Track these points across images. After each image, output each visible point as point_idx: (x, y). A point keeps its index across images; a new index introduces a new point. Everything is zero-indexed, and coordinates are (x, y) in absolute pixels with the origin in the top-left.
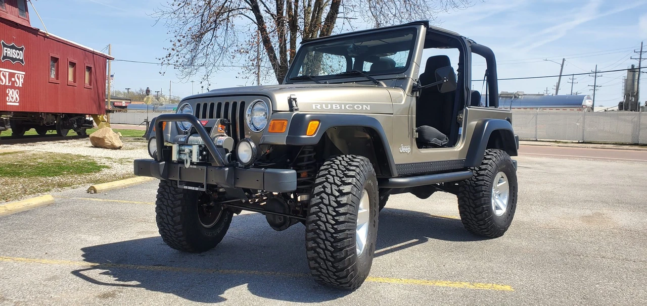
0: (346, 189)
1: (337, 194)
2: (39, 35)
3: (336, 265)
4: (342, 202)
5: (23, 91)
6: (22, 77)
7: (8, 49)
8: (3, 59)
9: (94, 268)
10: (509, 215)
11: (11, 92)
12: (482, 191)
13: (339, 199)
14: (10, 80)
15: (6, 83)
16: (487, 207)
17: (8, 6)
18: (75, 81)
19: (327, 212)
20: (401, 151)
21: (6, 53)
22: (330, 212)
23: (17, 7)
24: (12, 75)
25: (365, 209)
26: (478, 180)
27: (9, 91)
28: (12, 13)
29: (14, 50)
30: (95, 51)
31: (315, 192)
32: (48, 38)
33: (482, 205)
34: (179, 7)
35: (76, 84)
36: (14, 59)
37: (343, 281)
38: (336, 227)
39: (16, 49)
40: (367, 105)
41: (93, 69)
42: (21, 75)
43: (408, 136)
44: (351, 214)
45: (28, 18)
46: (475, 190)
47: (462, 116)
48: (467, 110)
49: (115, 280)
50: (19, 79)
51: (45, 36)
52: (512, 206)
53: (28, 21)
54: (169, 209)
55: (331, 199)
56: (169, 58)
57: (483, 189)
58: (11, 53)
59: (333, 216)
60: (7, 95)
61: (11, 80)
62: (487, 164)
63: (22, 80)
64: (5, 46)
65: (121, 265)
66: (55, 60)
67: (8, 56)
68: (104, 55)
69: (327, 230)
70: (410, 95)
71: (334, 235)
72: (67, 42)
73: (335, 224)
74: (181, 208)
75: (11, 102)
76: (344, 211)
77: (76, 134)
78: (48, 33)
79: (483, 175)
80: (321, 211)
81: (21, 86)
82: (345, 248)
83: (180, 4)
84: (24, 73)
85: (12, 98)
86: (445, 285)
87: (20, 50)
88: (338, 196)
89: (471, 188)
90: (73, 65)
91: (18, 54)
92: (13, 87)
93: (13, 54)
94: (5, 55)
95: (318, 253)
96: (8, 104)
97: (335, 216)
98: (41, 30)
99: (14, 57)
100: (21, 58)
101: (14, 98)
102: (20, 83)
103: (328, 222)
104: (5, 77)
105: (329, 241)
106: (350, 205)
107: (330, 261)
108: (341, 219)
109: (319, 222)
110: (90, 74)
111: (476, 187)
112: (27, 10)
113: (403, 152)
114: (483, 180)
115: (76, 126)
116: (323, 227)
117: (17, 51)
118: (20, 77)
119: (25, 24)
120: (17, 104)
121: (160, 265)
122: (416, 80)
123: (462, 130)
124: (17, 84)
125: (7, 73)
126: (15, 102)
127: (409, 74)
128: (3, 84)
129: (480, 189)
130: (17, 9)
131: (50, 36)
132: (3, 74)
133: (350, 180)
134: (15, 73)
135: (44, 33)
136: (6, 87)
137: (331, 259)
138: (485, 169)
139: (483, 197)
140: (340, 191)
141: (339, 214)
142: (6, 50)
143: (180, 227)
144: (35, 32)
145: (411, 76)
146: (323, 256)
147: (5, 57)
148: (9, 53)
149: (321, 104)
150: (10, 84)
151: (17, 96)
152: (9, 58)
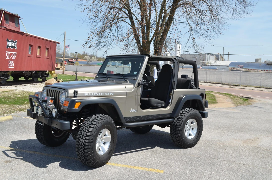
0: (91, 129)
1: (87, 131)
2: (24, 35)
3: (86, 158)
4: (88, 135)
5: (16, 62)
7: (10, 43)
8: (7, 47)
9: (11, 150)
10: (196, 138)
11: (10, 62)
12: (178, 128)
13: (87, 134)
14: (10, 57)
15: (8, 58)
16: (180, 135)
17: (10, 23)
18: (40, 55)
19: (82, 138)
20: (131, 112)
21: (9, 45)
22: (83, 138)
23: (14, 23)
24: (11, 54)
25: (109, 136)
26: (177, 123)
27: (9, 62)
28: (12, 26)
29: (12, 43)
30: (51, 40)
31: (80, 130)
32: (28, 36)
33: (178, 134)
34: (93, 17)
35: (40, 57)
36: (12, 47)
37: (90, 164)
38: (85, 144)
39: (13, 42)
40: (112, 93)
41: (49, 49)
42: (15, 54)
43: (136, 105)
44: (91, 140)
45: (19, 27)
46: (175, 127)
47: (171, 94)
48: (173, 91)
49: (15, 156)
50: (14, 56)
51: (26, 35)
52: (199, 134)
53: (19, 29)
54: (39, 130)
55: (84, 133)
56: (86, 44)
57: (179, 127)
58: (10, 44)
59: (84, 140)
60: (9, 64)
62: (182, 116)
63: (16, 57)
64: (8, 41)
65: (21, 150)
66: (31, 46)
68: (55, 42)
69: (82, 145)
70: (137, 87)
71: (84, 147)
72: (37, 37)
73: (84, 143)
74: (43, 129)
75: (10, 67)
76: (88, 138)
77: (41, 80)
78: (28, 34)
79: (180, 121)
80: (80, 138)
81: (15, 59)
82: (88, 152)
83: (94, 15)
84: (16, 53)
85: (11, 65)
86: (137, 168)
87: (15, 42)
88: (87, 132)
89: (174, 126)
90: (40, 47)
91: (14, 45)
92: (11, 60)
95: (79, 153)
96: (9, 67)
97: (85, 140)
98: (25, 33)
99: (12, 46)
100: (15, 46)
101: (12, 65)
102: (14, 58)
103: (82, 142)
104: (8, 55)
105: (83, 149)
106: (91, 136)
107: (83, 157)
108: (87, 141)
109: (79, 142)
110: (48, 52)
111: (176, 126)
112: (19, 24)
113: (132, 112)
114: (179, 123)
115: (40, 77)
116: (80, 144)
117: (14, 43)
119: (17, 30)
120: (13, 68)
121: (35, 151)
122: (140, 81)
123: (171, 100)
124: (13, 58)
125: (9, 54)
126: (12, 67)
127: (137, 79)
128: (7, 59)
129: (177, 127)
130: (14, 24)
131: (29, 35)
133: (93, 126)
134: (12, 54)
135: (26, 34)
136: (8, 60)
137: (84, 156)
138: (181, 118)
139: (179, 130)
140: (88, 130)
141: (86, 139)
142: (9, 43)
143: (43, 137)
144: (22, 34)
145: (138, 79)
146: (81, 154)
147: (8, 47)
149: (89, 94)
150: (10, 59)
151: (13, 64)
152: (10, 47)
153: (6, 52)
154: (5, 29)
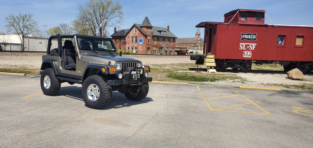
5: (254, 52)
6: (254, 46)
7: (245, 35)
15: (243, 48)
17: (248, 18)
18: (303, 45)
21: (244, 37)
27: (245, 52)
28: (251, 21)
29: (249, 35)
32: (276, 27)
35: (303, 47)
36: (248, 39)
39: (251, 35)
45: (264, 20)
50: (252, 47)
51: (273, 26)
53: (263, 22)
61: (247, 47)
63: (255, 47)
64: (243, 34)
67: (245, 38)
75: (246, 56)
81: (253, 49)
84: (256, 44)
85: (247, 54)
87: (253, 35)
90: (302, 37)
91: (252, 37)
92: (248, 50)
93: (248, 37)
94: (243, 38)
96: (244, 57)
99: (250, 38)
104: (243, 47)
112: (264, 17)
118: (253, 46)
119: (259, 24)
120: (251, 57)
124: (250, 49)
125: (244, 45)
126: (249, 56)
128: (241, 49)
130: (255, 18)
132: (241, 46)
134: (249, 45)
135: (273, 25)
136: (243, 50)
144: (267, 26)
147: (242, 39)
148: (246, 37)
151: (250, 54)
152: (246, 39)
153: (240, 44)
154: (239, 25)
